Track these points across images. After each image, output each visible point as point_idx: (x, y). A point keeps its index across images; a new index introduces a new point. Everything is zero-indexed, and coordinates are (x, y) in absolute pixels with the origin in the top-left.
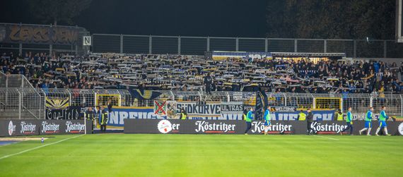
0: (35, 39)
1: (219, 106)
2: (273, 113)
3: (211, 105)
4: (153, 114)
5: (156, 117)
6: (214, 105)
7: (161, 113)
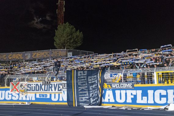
0: (43, 57)
1: (61, 84)
2: (109, 90)
3: (54, 84)
4: (10, 92)
5: (12, 94)
6: (57, 84)
7: (15, 91)
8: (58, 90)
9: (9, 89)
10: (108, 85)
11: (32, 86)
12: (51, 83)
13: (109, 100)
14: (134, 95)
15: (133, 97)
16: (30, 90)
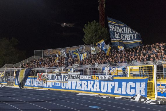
1: (67, 75)
2: (97, 81)
3: (63, 75)
4: (37, 80)
5: (38, 82)
6: (65, 75)
7: (40, 79)
8: (66, 80)
9: (36, 78)
10: (96, 77)
11: (50, 76)
12: (61, 74)
13: (96, 89)
14: (113, 86)
15: (112, 87)
16: (49, 80)
